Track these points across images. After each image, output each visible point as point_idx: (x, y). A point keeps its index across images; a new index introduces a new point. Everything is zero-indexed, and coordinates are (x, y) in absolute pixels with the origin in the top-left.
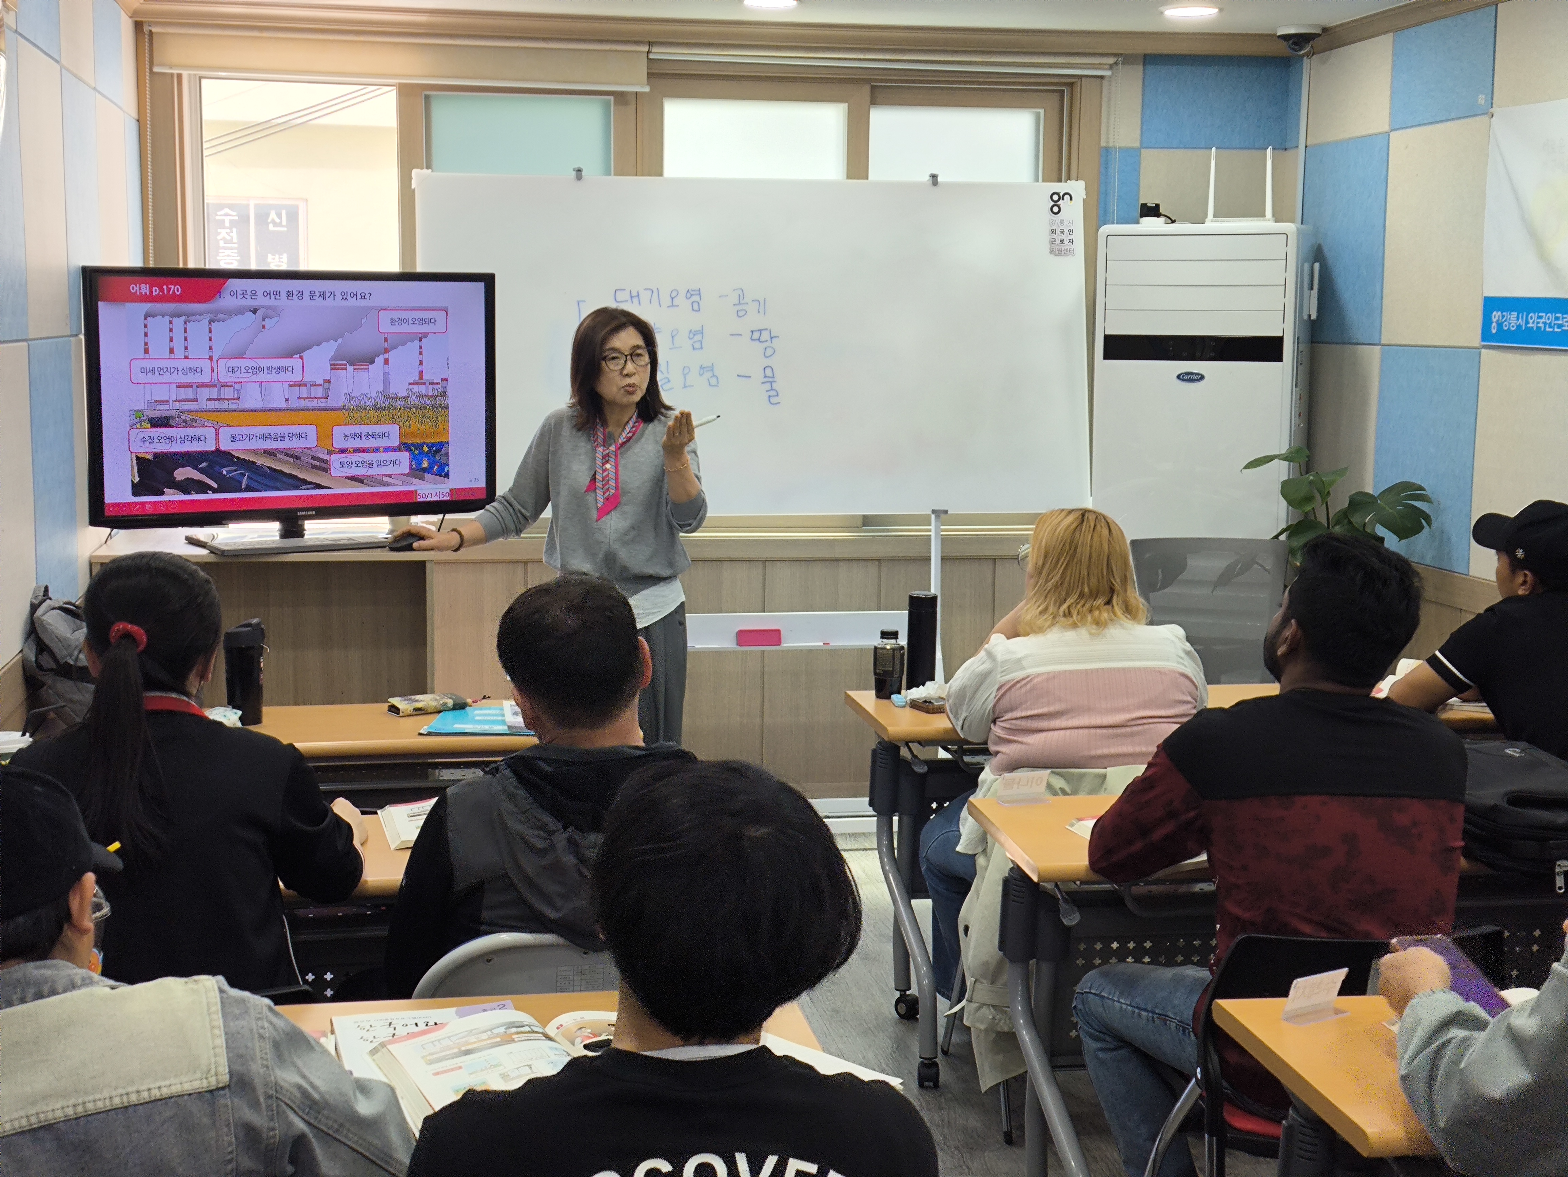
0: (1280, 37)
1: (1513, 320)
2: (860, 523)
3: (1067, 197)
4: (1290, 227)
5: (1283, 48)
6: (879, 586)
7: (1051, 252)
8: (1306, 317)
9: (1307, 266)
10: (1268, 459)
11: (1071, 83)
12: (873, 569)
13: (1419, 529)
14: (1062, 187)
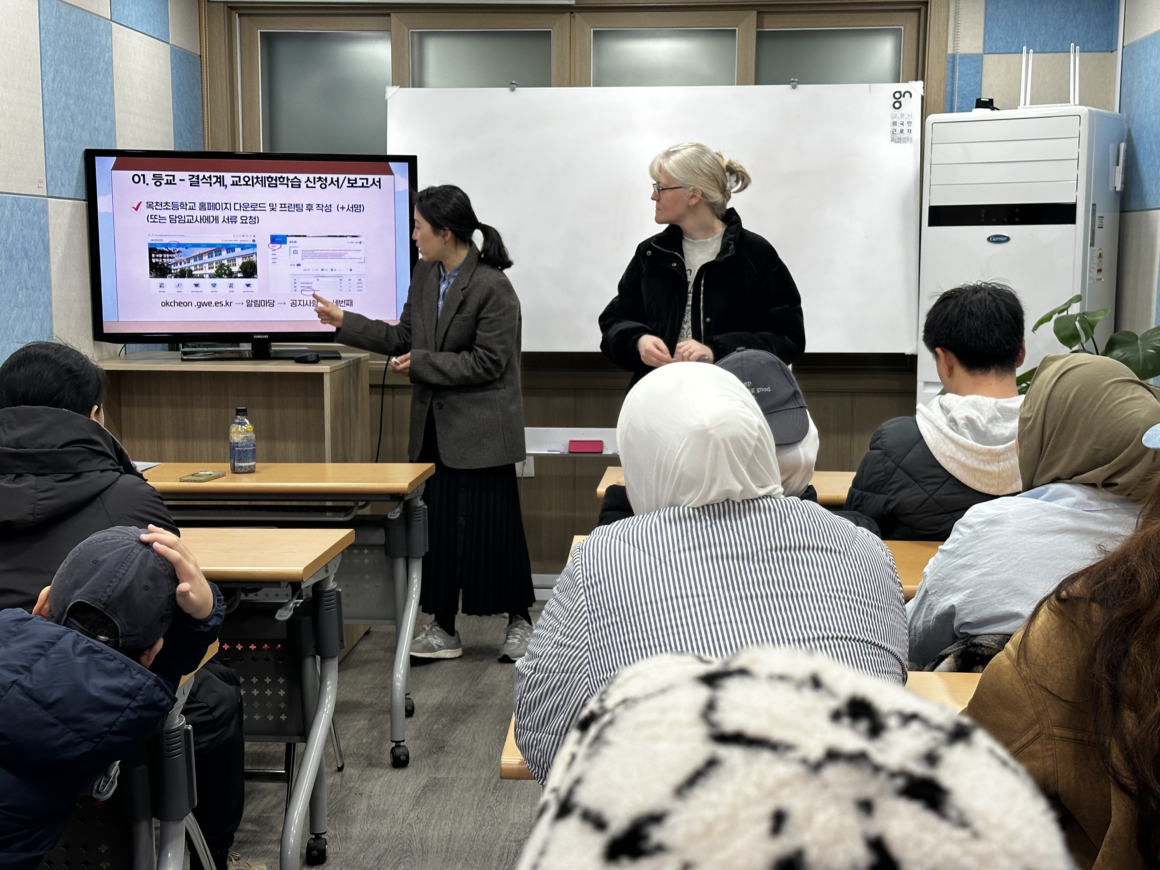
3: (907, 95)
7: (893, 140)
8: (1111, 189)
14: (902, 87)
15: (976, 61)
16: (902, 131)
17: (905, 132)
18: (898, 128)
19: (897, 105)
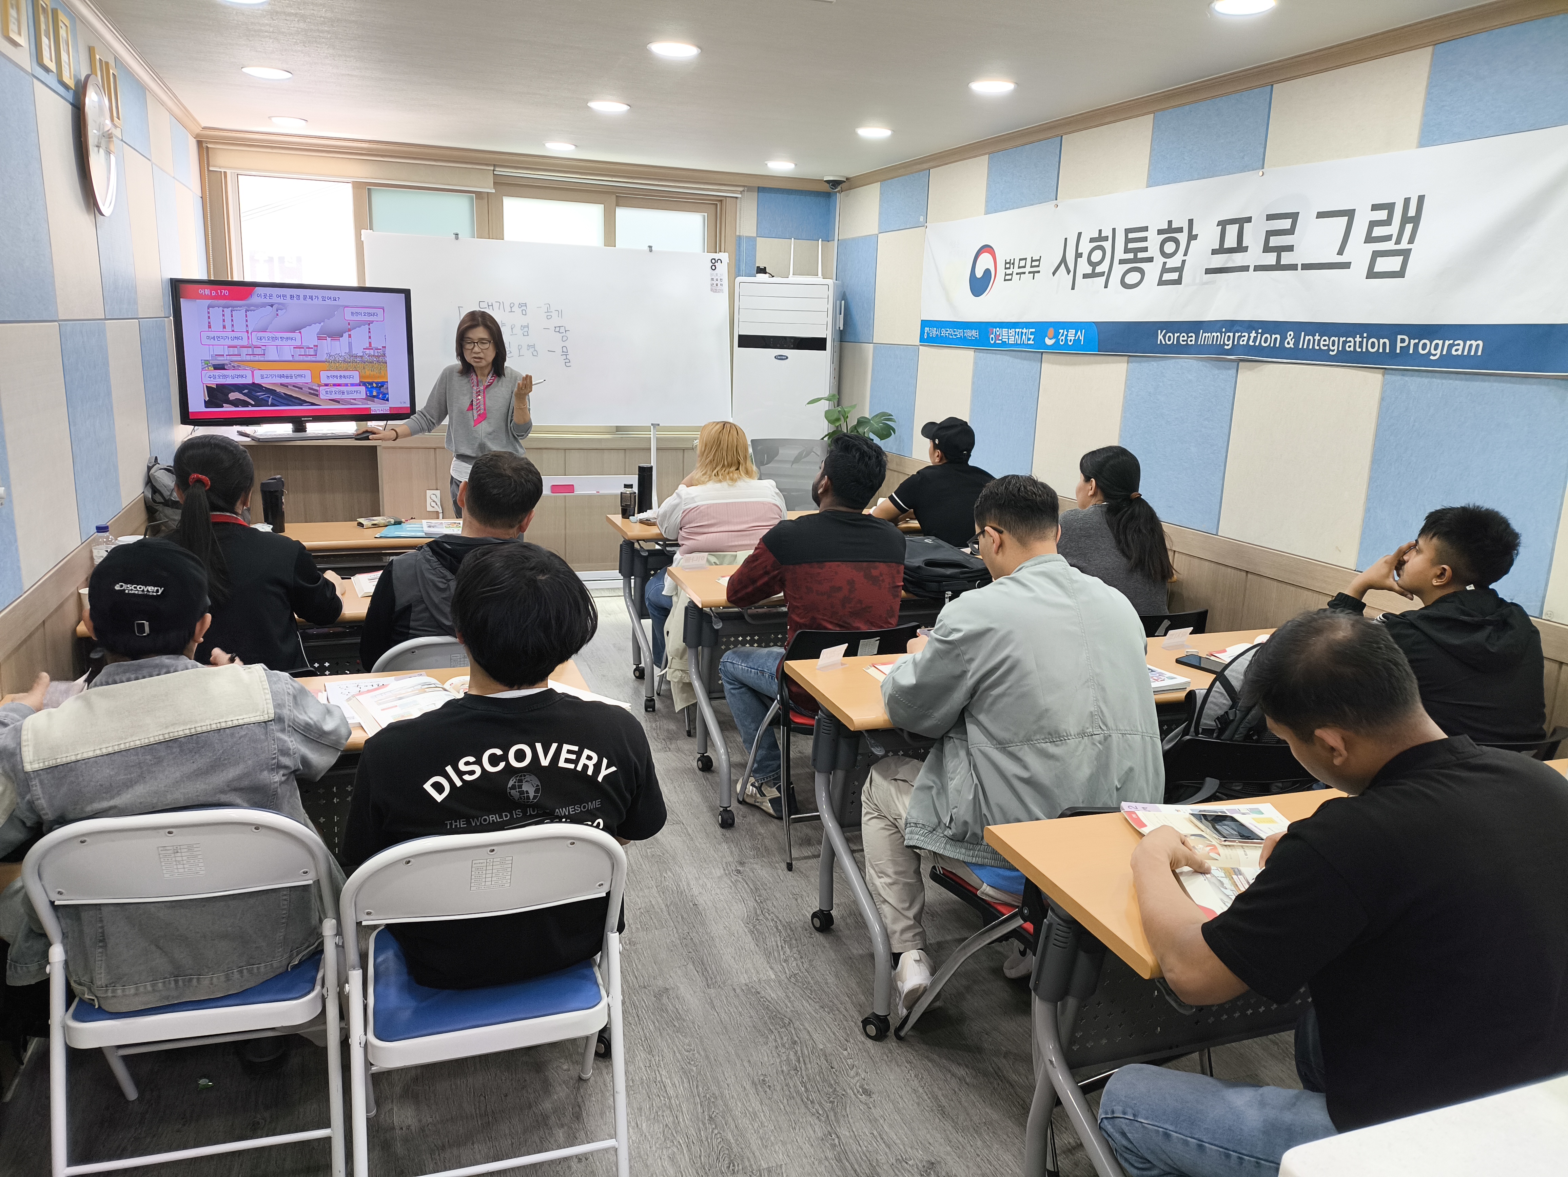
0: (825, 181)
1: (934, 332)
2: (615, 430)
3: (719, 261)
4: (830, 282)
5: (827, 188)
6: (625, 463)
7: (712, 290)
8: (838, 328)
9: (838, 302)
10: (819, 400)
11: (721, 201)
12: (622, 453)
13: (889, 435)
14: (717, 256)
15: (752, 241)
16: (717, 285)
17: (719, 285)
18: (715, 282)
19: (713, 268)
